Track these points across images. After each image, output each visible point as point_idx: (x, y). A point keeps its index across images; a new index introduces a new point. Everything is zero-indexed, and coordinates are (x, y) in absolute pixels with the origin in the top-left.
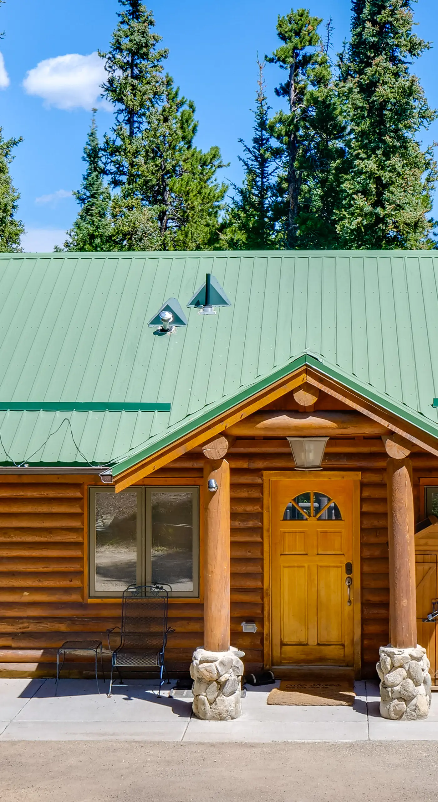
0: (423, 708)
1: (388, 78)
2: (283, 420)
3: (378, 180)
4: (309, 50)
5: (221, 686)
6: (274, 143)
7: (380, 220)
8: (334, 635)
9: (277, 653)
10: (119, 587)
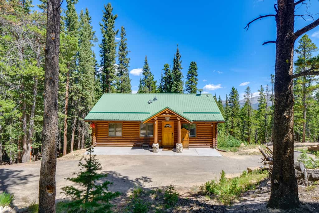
0: (182, 151)
1: (178, 72)
2: (164, 115)
3: (177, 85)
4: (168, 69)
5: (156, 148)
6: (164, 80)
7: (177, 90)
8: (170, 142)
9: (163, 144)
10: (144, 136)
